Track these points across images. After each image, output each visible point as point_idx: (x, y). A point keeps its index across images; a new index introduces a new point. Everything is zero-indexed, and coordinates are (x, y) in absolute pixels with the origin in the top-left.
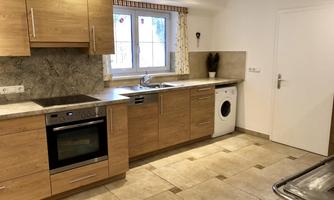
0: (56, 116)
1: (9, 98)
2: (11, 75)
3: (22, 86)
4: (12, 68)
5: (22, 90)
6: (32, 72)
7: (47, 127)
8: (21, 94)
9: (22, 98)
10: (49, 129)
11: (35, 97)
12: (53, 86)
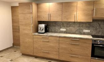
0: (96, 41)
1: (85, 33)
2: (87, 27)
3: (89, 31)
4: (88, 25)
5: (89, 32)
6: (93, 27)
7: (92, 44)
8: (89, 33)
9: (89, 34)
10: (93, 44)
11: (93, 34)
12: (99, 32)
